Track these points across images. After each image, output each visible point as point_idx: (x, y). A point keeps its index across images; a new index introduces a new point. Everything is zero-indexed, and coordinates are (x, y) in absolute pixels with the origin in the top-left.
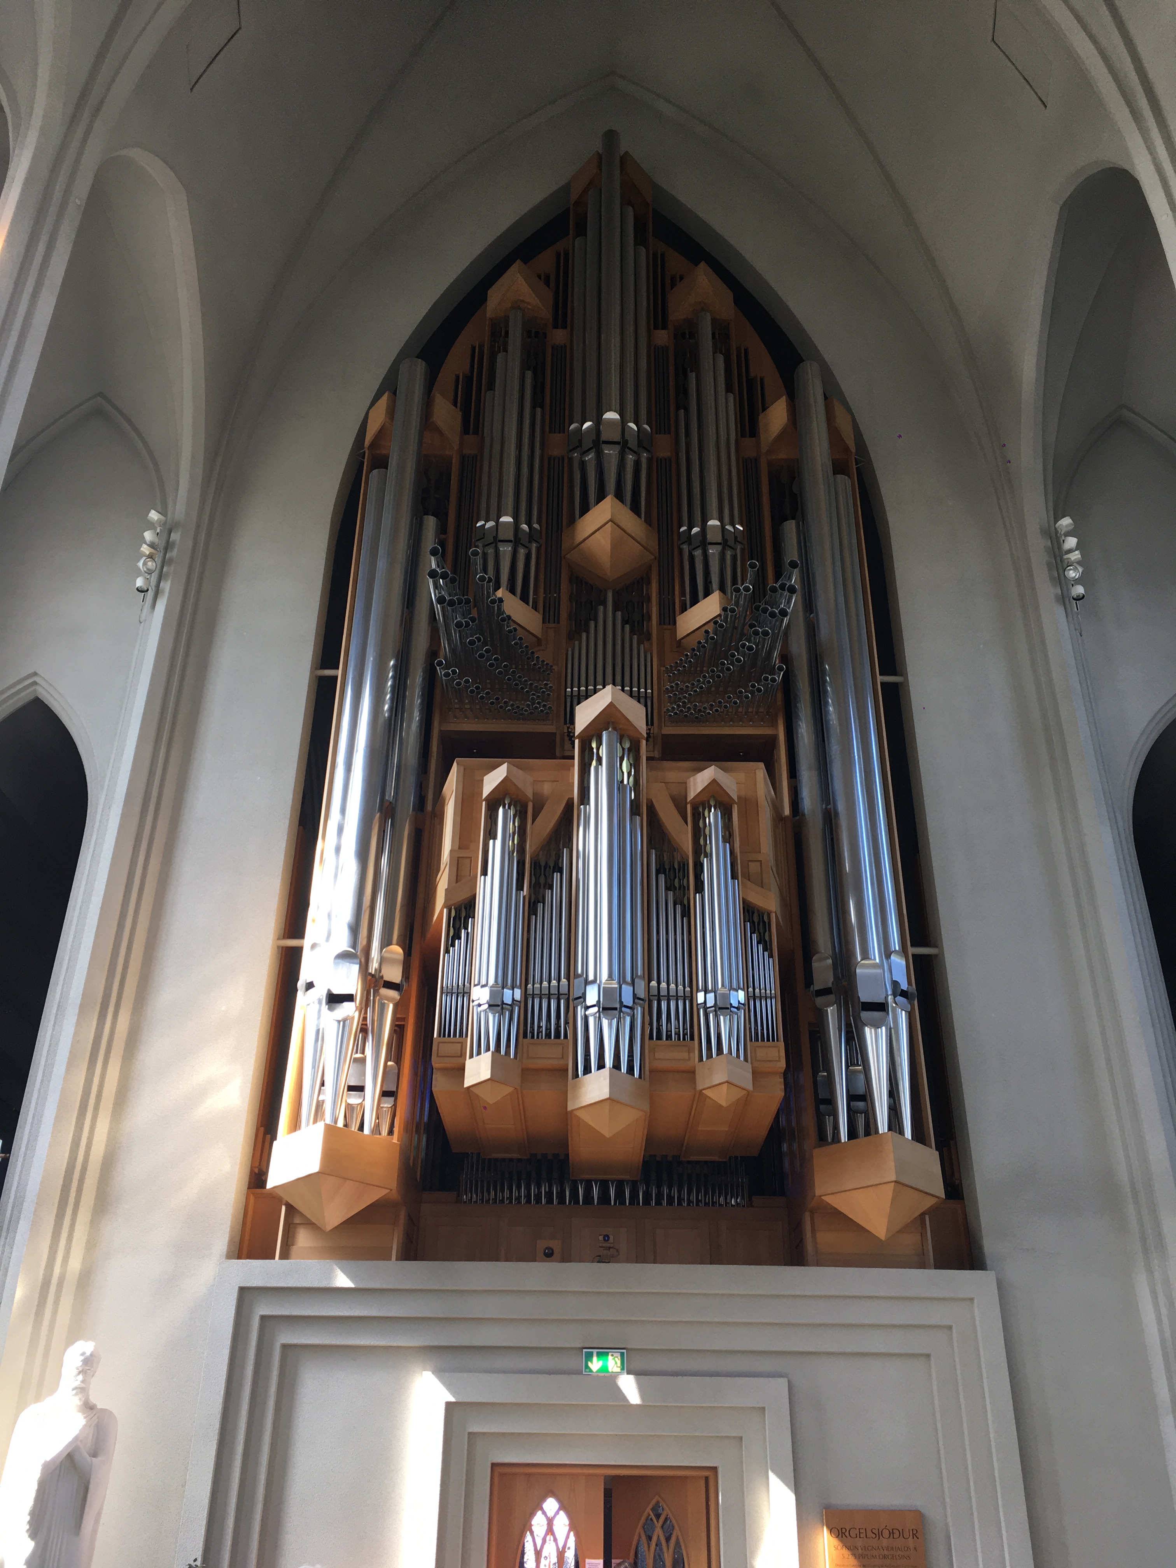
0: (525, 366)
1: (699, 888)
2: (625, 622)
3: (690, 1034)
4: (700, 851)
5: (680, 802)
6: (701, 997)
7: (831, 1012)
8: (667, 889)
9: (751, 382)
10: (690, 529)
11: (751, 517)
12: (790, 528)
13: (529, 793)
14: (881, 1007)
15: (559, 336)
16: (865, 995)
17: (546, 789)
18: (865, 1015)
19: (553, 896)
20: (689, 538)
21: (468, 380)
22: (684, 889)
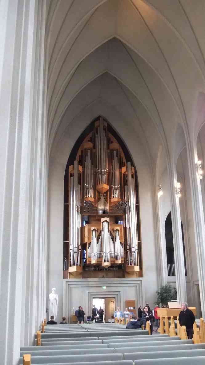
0: (90, 159)
1: (115, 241)
2: (105, 199)
3: (115, 257)
4: (116, 237)
5: (113, 230)
6: (116, 253)
7: (129, 252)
8: (112, 240)
9: (121, 157)
10: (113, 186)
11: (121, 185)
12: (126, 186)
13: (96, 230)
14: (134, 252)
15: (94, 151)
16: (132, 251)
17: (98, 228)
18: (132, 253)
19: (100, 242)
20: (113, 187)
21: (81, 156)
22: (114, 240)
